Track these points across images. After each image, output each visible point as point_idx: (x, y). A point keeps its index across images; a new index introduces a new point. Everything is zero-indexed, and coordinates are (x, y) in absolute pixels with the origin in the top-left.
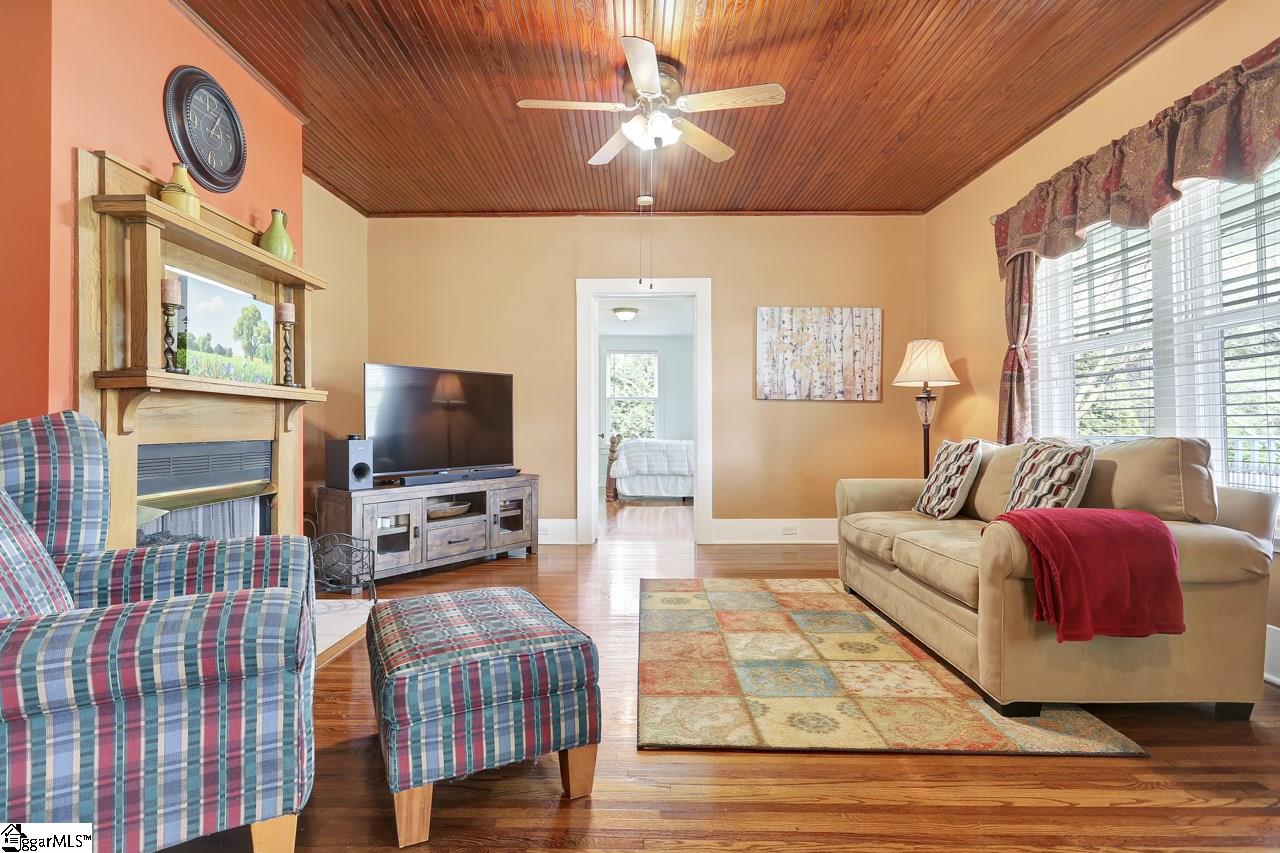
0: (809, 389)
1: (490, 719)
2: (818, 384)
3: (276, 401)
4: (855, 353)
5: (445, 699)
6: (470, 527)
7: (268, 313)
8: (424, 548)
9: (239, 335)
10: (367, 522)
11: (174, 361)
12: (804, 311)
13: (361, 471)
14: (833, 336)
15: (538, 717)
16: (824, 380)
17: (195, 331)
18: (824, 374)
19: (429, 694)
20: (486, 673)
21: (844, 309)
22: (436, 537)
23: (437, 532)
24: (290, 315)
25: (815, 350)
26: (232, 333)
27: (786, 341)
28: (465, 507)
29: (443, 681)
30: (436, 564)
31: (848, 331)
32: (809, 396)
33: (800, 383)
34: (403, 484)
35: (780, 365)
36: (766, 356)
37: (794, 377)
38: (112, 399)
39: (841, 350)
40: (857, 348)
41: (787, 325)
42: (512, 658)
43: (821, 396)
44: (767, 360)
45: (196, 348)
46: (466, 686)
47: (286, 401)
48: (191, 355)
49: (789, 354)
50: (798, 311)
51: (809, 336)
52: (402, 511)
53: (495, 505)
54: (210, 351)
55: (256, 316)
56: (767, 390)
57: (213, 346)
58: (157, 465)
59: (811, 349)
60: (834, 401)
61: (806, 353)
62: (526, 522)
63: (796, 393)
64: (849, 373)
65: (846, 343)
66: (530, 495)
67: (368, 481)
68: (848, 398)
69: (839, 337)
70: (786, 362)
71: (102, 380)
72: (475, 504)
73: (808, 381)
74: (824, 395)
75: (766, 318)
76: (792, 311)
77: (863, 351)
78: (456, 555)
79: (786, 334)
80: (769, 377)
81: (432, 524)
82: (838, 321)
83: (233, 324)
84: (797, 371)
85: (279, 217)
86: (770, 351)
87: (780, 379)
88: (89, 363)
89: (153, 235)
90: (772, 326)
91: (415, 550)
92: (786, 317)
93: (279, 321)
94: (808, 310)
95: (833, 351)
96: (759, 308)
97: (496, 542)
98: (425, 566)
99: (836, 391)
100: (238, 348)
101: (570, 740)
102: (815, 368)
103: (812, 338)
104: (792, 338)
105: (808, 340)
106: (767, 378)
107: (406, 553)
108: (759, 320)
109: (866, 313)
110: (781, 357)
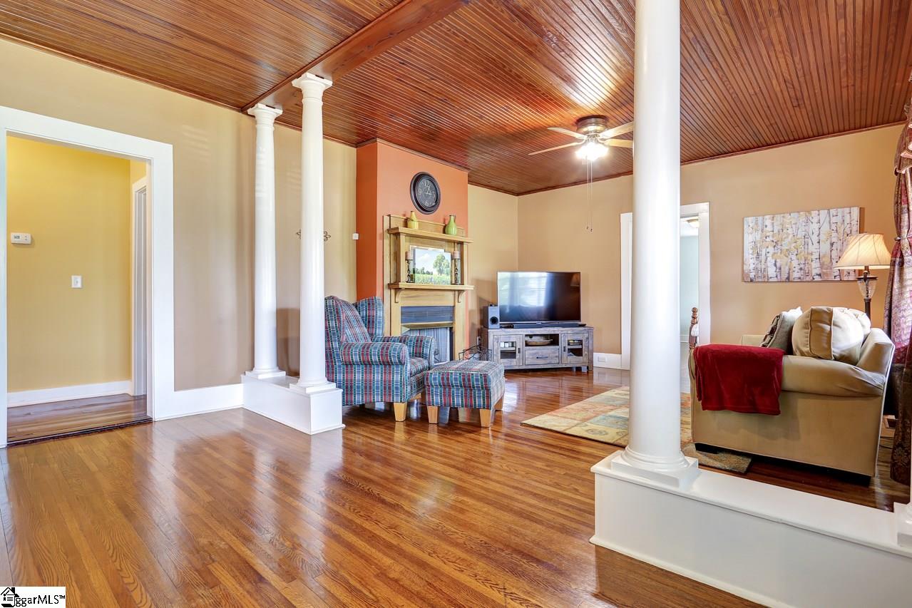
0: (789, 273)
1: (453, 391)
2: (797, 269)
3: (455, 290)
4: (832, 244)
5: (439, 382)
6: (549, 352)
7: (448, 256)
8: (523, 358)
9: (435, 266)
10: (495, 343)
11: (411, 278)
12: (783, 217)
13: (494, 321)
14: (811, 233)
15: (468, 395)
16: (802, 266)
17: (418, 267)
18: (803, 262)
19: (435, 379)
20: (452, 377)
21: (821, 212)
22: (530, 354)
23: (531, 352)
24: (457, 256)
25: (794, 245)
26: (432, 266)
27: (768, 239)
28: (548, 341)
29: (439, 376)
30: (530, 367)
31: (826, 228)
32: (788, 278)
33: (780, 269)
34: (513, 327)
35: (763, 258)
36: (751, 252)
37: (775, 265)
38: (393, 291)
39: (819, 242)
40: (834, 240)
41: (769, 228)
42: (460, 374)
43: (800, 278)
44: (752, 254)
45: (419, 273)
46: (445, 379)
47: (458, 290)
48: (417, 276)
49: (771, 249)
50: (778, 217)
51: (788, 234)
52: (513, 340)
53: (563, 341)
54: (424, 273)
55: (443, 258)
56: (752, 275)
57: (425, 272)
58: (407, 314)
59: (790, 243)
60: (813, 281)
61: (785, 248)
62: (585, 352)
63: (777, 277)
64: (826, 260)
65: (823, 237)
66: (587, 338)
67: (497, 325)
68: (826, 278)
69: (816, 233)
70: (768, 255)
71: (390, 286)
72: (554, 340)
73: (787, 268)
74: (802, 277)
75: (751, 225)
76: (773, 218)
77: (840, 243)
78: (541, 364)
79: (768, 234)
80: (754, 266)
81: (528, 348)
82: (815, 220)
83: (433, 262)
84: (778, 260)
85: (452, 217)
86: (755, 247)
87: (763, 267)
88: (387, 281)
89: (403, 238)
90: (756, 230)
91: (519, 359)
92: (768, 222)
93: (453, 258)
94: (787, 215)
95: (810, 243)
96: (745, 219)
97: (565, 361)
98: (524, 367)
99: (813, 274)
100: (435, 272)
101: (479, 405)
102: (794, 257)
103: (791, 236)
104: (773, 237)
105: (787, 237)
106: (752, 266)
107: (514, 360)
108: (745, 227)
109: (843, 212)
110: (763, 252)
